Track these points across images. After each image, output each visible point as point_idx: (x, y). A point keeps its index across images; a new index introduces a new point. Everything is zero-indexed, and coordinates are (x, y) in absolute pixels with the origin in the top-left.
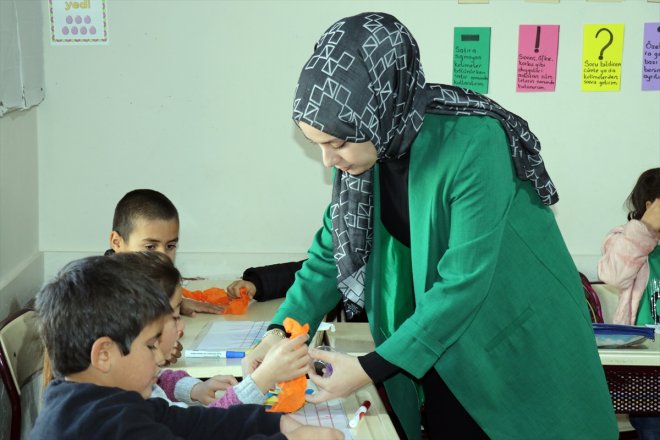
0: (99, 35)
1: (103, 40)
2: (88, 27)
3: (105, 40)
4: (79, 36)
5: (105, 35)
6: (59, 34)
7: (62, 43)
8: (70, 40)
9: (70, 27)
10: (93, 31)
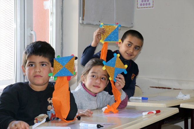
0: (151, 5)
1: (152, 7)
2: (148, 3)
3: (153, 7)
4: (145, 6)
5: (153, 5)
6: (139, 6)
7: (140, 9)
8: (142, 8)
9: (142, 3)
10: (149, 4)
